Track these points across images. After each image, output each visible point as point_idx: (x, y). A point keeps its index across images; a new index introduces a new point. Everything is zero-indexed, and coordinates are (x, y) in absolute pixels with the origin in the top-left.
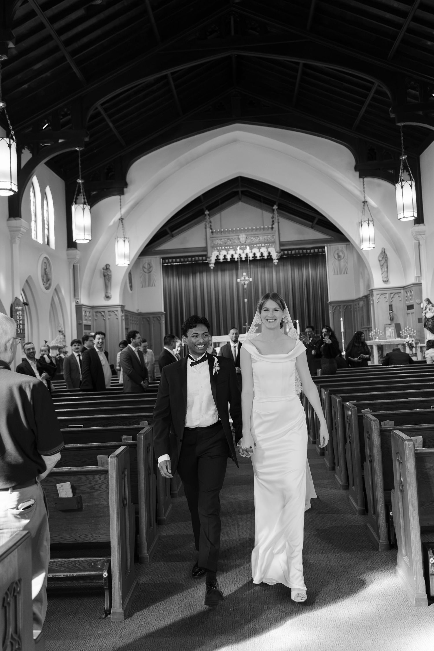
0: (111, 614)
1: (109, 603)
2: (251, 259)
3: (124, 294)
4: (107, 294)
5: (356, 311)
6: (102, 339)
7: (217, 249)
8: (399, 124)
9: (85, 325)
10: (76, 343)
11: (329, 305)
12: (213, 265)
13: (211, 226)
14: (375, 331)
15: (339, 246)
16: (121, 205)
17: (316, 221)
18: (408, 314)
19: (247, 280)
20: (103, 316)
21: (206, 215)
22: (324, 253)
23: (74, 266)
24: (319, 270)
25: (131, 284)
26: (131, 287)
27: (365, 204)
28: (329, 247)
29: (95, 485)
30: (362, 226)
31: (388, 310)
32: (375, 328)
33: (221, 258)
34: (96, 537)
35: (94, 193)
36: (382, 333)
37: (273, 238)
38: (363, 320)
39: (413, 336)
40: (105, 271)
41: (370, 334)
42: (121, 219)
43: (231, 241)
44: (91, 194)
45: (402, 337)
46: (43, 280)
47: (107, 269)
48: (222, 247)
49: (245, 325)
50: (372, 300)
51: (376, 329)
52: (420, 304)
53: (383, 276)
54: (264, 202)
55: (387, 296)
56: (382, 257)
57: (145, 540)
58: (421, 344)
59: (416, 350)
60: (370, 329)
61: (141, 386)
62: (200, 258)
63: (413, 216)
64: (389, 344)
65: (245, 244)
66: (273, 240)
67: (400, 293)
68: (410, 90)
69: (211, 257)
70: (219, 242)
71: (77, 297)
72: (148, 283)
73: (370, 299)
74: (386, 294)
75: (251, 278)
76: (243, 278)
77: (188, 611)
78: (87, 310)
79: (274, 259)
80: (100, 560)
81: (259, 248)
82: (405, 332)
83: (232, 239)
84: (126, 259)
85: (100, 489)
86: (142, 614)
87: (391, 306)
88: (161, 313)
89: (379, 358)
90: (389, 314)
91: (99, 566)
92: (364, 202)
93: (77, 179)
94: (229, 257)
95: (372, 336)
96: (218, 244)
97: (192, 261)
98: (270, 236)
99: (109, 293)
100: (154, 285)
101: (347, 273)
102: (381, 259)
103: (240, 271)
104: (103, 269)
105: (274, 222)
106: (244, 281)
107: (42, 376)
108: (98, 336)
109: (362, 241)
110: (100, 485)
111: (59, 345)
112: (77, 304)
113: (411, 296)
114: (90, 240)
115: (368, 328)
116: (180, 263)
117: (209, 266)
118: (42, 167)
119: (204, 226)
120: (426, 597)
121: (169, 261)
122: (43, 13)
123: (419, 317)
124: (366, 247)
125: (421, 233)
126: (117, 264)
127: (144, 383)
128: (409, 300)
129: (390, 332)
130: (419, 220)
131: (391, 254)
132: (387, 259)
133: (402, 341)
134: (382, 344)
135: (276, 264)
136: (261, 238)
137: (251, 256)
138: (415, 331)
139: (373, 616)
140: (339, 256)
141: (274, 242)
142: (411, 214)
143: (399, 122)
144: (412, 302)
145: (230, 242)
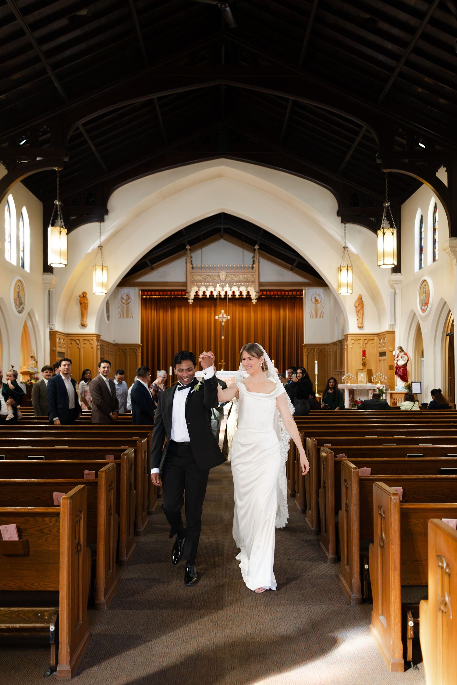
0: (57, 672)
1: (55, 659)
2: (230, 297)
3: (100, 323)
4: (83, 322)
5: (330, 355)
6: (68, 365)
7: (197, 285)
8: (385, 171)
9: (58, 352)
10: (48, 370)
11: (304, 348)
12: (192, 301)
13: (191, 261)
14: (347, 375)
15: (317, 290)
16: (100, 232)
17: (295, 264)
18: (380, 360)
19: (225, 318)
20: (78, 344)
21: (187, 250)
22: (302, 296)
23: (49, 291)
24: (296, 312)
25: (108, 314)
26: (108, 317)
27: (345, 249)
28: (307, 290)
29: (44, 528)
30: (342, 272)
31: (362, 355)
32: (347, 373)
33: (201, 294)
34: (44, 585)
35: (73, 218)
36: (354, 378)
37: (253, 277)
38: (336, 364)
39: (384, 382)
40: (82, 299)
41: (343, 378)
42: (101, 247)
43: (211, 277)
44: (70, 218)
45: (373, 383)
46: (15, 303)
47: (84, 296)
48: (201, 283)
49: (221, 362)
50: (346, 345)
51: (349, 373)
52: (392, 351)
53: (358, 322)
54: (246, 242)
55: (361, 342)
56: (359, 303)
57: (102, 584)
58: (390, 390)
59: (386, 396)
60: (343, 373)
61: (110, 417)
62: (180, 293)
63: (393, 264)
64: (361, 388)
65: (225, 281)
66: (253, 279)
67: (374, 339)
68: (397, 138)
69: (190, 292)
70: (198, 278)
71: (52, 324)
72: (126, 314)
73: (344, 344)
74: (360, 340)
75: (229, 316)
76: (221, 316)
77: (144, 670)
78: (62, 337)
79: (252, 298)
80: (48, 610)
81: (239, 287)
82: (376, 378)
83: (212, 275)
84: (103, 288)
85: (50, 533)
86: (92, 671)
87: (364, 353)
88: (138, 345)
89: (350, 401)
90: (361, 360)
91: (47, 618)
92: (344, 248)
93: (55, 200)
94: (208, 294)
95: (344, 380)
96: (198, 280)
97: (171, 295)
98: (249, 276)
99: (85, 322)
100: (131, 317)
101: (323, 317)
102: (357, 305)
103: (218, 308)
104: (80, 296)
105: (255, 262)
106: (222, 319)
107: (8, 402)
108: (64, 363)
109: (340, 286)
110: (51, 528)
111: (30, 371)
112: (51, 331)
113: (384, 343)
114: (66, 265)
115: (341, 372)
116: (159, 297)
117: (188, 301)
118: (18, 185)
119: (185, 261)
120: (403, 662)
121: (148, 293)
122: (23, 17)
123: (390, 364)
124: (344, 292)
125: (398, 283)
126: (94, 292)
127: (113, 414)
128: (382, 347)
129: (362, 377)
130: (397, 269)
131: (367, 301)
132: (363, 306)
133: (373, 386)
134: (353, 388)
135: (254, 303)
136: (241, 277)
137: (230, 294)
138: (386, 378)
139: (345, 682)
140: (316, 301)
141: (253, 282)
142: (391, 262)
143: (385, 168)
144: (385, 349)
145: (210, 279)
